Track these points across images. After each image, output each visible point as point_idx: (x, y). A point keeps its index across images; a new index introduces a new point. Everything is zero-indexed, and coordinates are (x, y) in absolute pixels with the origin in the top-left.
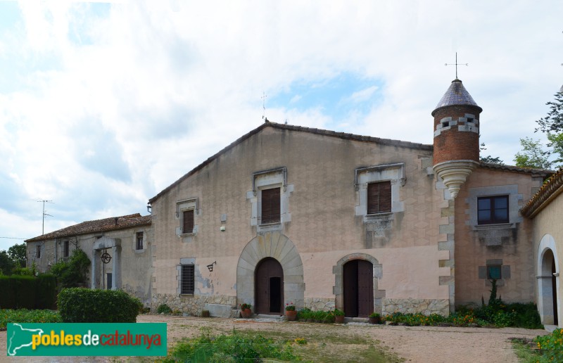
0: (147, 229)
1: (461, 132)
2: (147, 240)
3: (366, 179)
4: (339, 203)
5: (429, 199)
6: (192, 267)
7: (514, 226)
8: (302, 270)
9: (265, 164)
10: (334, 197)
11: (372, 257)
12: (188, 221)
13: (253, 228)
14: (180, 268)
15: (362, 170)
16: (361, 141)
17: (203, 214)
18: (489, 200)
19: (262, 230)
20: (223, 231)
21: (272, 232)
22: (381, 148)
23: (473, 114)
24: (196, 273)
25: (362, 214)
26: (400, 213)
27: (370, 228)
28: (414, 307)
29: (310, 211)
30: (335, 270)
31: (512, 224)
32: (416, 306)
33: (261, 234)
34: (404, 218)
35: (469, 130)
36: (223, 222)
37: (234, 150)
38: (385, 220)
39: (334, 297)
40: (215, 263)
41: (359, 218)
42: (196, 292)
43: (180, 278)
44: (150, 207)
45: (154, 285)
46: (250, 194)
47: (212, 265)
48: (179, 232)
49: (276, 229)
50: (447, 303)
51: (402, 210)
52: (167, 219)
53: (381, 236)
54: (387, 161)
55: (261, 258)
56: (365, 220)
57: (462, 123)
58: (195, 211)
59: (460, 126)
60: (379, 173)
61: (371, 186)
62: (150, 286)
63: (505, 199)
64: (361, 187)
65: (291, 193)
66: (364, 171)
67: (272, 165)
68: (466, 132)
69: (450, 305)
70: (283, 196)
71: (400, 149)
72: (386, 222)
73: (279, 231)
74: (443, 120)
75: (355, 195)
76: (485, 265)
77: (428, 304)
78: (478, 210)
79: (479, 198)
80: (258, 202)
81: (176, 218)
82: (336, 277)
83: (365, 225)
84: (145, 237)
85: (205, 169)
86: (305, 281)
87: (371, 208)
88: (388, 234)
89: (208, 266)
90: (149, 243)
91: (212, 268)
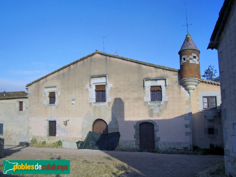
0: (25, 100)
1: (191, 63)
2: (25, 106)
3: (149, 84)
4: (136, 95)
5: (179, 96)
6: (55, 122)
7: (219, 111)
8: (118, 126)
9: (96, 72)
10: (133, 91)
13: (91, 104)
14: (47, 122)
16: (146, 65)
17: (61, 95)
18: (207, 98)
19: (96, 105)
20: (73, 104)
21: (101, 106)
22: (156, 69)
23: (196, 54)
24: (57, 125)
25: (147, 101)
26: (166, 101)
27: (152, 108)
28: (174, 145)
30: (135, 127)
31: (218, 110)
32: (175, 145)
33: (95, 107)
34: (168, 104)
35: (195, 63)
36: (73, 100)
37: (79, 63)
38: (159, 104)
39: (135, 139)
40: (69, 120)
41: (146, 103)
42: (57, 135)
43: (47, 127)
45: (30, 131)
46: (88, 87)
47: (67, 121)
48: (46, 103)
49: (103, 105)
51: (167, 100)
52: (38, 95)
53: (157, 112)
54: (159, 76)
55: (95, 119)
56: (149, 104)
57: (191, 59)
58: (56, 93)
59: (190, 61)
60: (155, 82)
61: (152, 87)
62: (28, 131)
63: (215, 98)
64: (146, 88)
65: (111, 88)
66: (148, 80)
67: (101, 73)
68: (193, 64)
69: (190, 145)
70: (108, 89)
71: (165, 70)
72: (160, 105)
73: (105, 106)
74: (183, 57)
75: (144, 92)
76: (207, 128)
77: (180, 145)
78: (203, 103)
79: (203, 97)
82: (136, 130)
83: (149, 106)
84: (24, 104)
86: (119, 131)
88: (160, 111)
89: (64, 122)
90: (27, 108)
91: (67, 123)
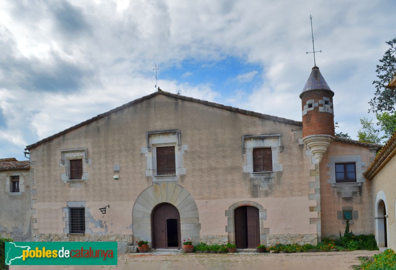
0: (25, 174)
1: (321, 112)
2: (24, 183)
3: (251, 145)
4: (229, 162)
5: (301, 163)
6: (82, 210)
7: (360, 185)
8: (198, 214)
9: (158, 125)
10: (224, 157)
11: (258, 204)
12: (76, 169)
13: (148, 178)
14: (67, 211)
15: (248, 138)
16: (247, 115)
17: (93, 163)
18: (343, 166)
19: (158, 180)
20: (116, 179)
21: (168, 182)
22: (262, 121)
23: (329, 97)
24: (86, 215)
25: (249, 172)
26: (279, 172)
27: (256, 182)
28: (292, 239)
29: (203, 167)
30: (227, 213)
31: (358, 183)
32: (293, 239)
33: (157, 183)
34: (283, 176)
35: (327, 111)
36: (116, 172)
37: (126, 111)
38: (268, 177)
39: (227, 234)
40: (109, 206)
41: (246, 175)
42: (87, 231)
43: (67, 219)
44: (28, 153)
45: (35, 226)
46: (145, 150)
47: (105, 208)
48: (65, 177)
49: (171, 180)
50: (316, 236)
51: (281, 170)
52: (49, 165)
53: (265, 189)
54: (267, 132)
55: (157, 203)
56: (252, 176)
57: (321, 105)
58: (84, 160)
59: (320, 108)
60: (262, 141)
61: (256, 150)
62: (30, 227)
63: (353, 165)
64: (247, 151)
65: (186, 151)
67: (166, 127)
68: (325, 113)
69: (318, 238)
70: (178, 154)
71: (277, 123)
72: (269, 178)
73: (176, 182)
74: (308, 102)
75: (243, 157)
76: (341, 210)
77: (302, 238)
78: (336, 173)
79: (336, 164)
80: (153, 157)
81: (61, 165)
82: (228, 219)
83: (252, 180)
84: (21, 181)
85: (94, 124)
86: (200, 222)
87: (256, 168)
88: (270, 187)
89: (100, 209)
90: (27, 187)
91: (105, 211)
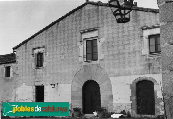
0: (13, 65)
2: (13, 71)
3: (147, 33)
4: (132, 48)
6: (43, 87)
8: (111, 87)
9: (87, 26)
10: (129, 44)
11: (153, 79)
12: (39, 60)
13: (81, 63)
14: (34, 87)
16: (144, 11)
17: (49, 55)
19: (87, 64)
21: (93, 65)
22: (155, 14)
27: (151, 62)
30: (131, 87)
33: (85, 66)
36: (62, 60)
39: (131, 102)
40: (57, 84)
41: (144, 57)
43: (34, 94)
44: (15, 51)
47: (54, 84)
48: (34, 65)
49: (95, 63)
52: (26, 58)
55: (86, 80)
56: (148, 57)
58: (44, 53)
61: (150, 37)
62: (15, 100)
64: (144, 38)
65: (104, 42)
66: (146, 29)
67: (92, 26)
70: (99, 44)
73: (97, 65)
80: (83, 48)
81: (32, 58)
82: (132, 91)
83: (148, 60)
84: (11, 70)
86: (113, 94)
90: (14, 73)
91: (54, 86)
